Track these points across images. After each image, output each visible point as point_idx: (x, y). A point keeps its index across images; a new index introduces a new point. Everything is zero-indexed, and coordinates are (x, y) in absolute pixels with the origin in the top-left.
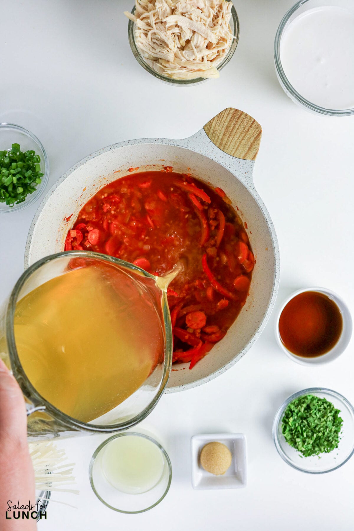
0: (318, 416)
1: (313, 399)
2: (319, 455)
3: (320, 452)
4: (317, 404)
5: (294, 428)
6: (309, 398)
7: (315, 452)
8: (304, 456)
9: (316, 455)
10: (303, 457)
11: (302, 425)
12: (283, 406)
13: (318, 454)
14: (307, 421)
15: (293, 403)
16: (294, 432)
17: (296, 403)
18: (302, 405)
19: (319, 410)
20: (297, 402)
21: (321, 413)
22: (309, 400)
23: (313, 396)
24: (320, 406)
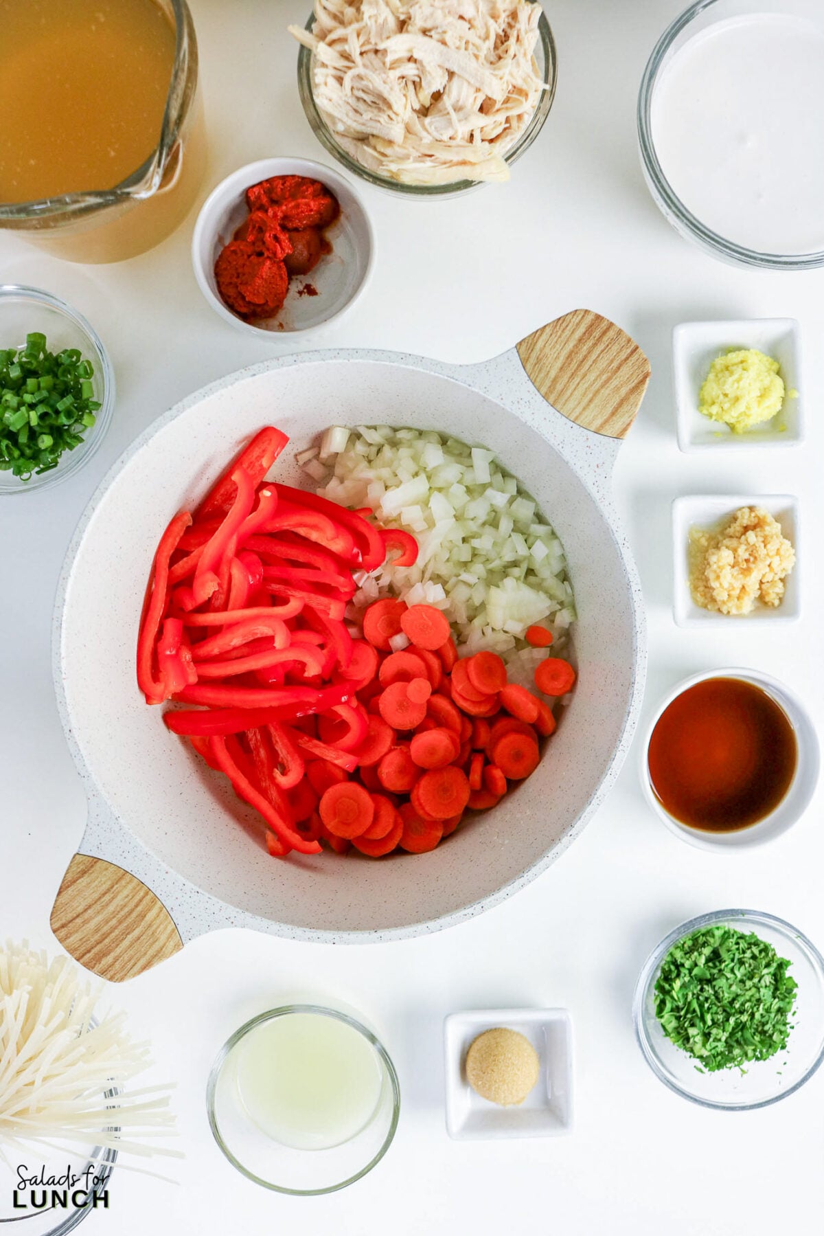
0: (739, 976)
1: (726, 936)
2: (741, 1066)
3: (744, 1058)
4: (737, 946)
5: (685, 1004)
6: (718, 933)
7: (733, 1059)
8: (708, 1069)
9: (735, 1066)
10: (705, 1070)
11: (702, 996)
12: (656, 954)
13: (740, 1064)
14: (713, 987)
15: (680, 945)
16: (682, 1013)
17: (686, 946)
18: (700, 950)
19: (741, 963)
20: (689, 943)
21: (745, 969)
22: (717, 937)
23: (726, 929)
24: (744, 952)
